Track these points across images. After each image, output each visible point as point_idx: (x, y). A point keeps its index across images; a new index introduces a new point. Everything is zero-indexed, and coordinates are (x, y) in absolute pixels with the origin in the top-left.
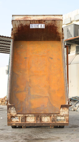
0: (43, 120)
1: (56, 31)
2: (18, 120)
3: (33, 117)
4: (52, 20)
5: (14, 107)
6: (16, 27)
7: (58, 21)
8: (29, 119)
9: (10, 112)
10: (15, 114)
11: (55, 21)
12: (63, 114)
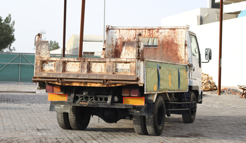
0: (93, 69)
1: (177, 54)
2: (53, 68)
3: (76, 63)
4: (170, 29)
5: (47, 45)
6: (112, 44)
7: (179, 30)
8: (70, 67)
9: (39, 54)
10: (47, 56)
11: (174, 29)
12: (127, 59)
